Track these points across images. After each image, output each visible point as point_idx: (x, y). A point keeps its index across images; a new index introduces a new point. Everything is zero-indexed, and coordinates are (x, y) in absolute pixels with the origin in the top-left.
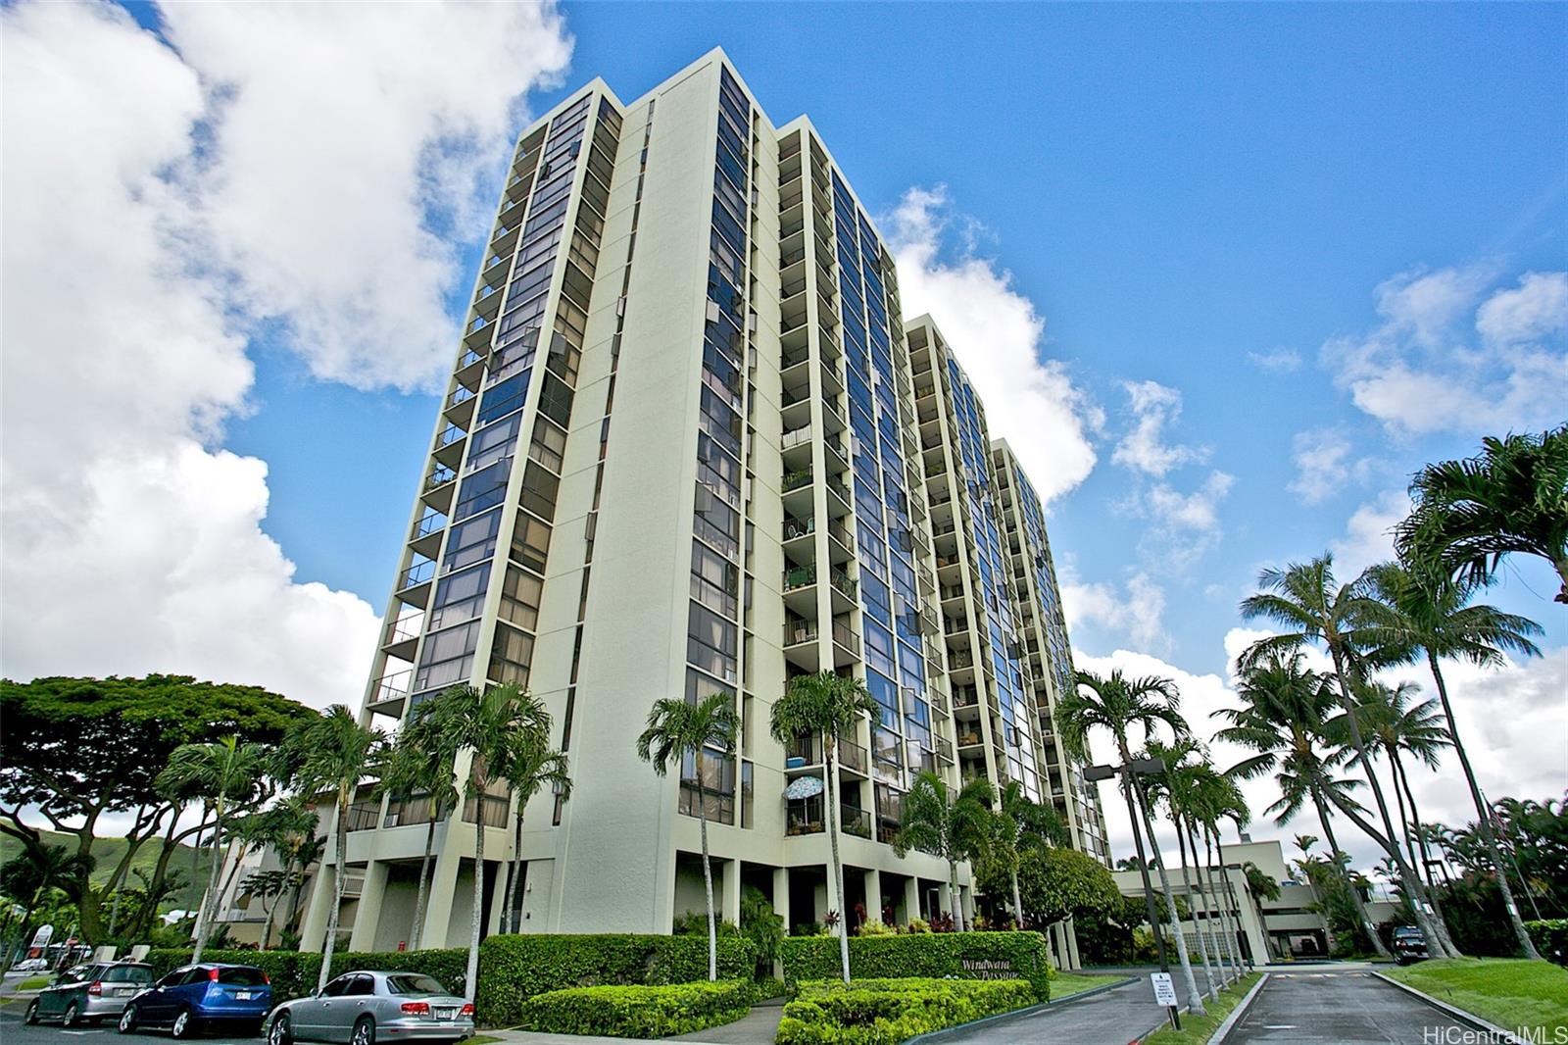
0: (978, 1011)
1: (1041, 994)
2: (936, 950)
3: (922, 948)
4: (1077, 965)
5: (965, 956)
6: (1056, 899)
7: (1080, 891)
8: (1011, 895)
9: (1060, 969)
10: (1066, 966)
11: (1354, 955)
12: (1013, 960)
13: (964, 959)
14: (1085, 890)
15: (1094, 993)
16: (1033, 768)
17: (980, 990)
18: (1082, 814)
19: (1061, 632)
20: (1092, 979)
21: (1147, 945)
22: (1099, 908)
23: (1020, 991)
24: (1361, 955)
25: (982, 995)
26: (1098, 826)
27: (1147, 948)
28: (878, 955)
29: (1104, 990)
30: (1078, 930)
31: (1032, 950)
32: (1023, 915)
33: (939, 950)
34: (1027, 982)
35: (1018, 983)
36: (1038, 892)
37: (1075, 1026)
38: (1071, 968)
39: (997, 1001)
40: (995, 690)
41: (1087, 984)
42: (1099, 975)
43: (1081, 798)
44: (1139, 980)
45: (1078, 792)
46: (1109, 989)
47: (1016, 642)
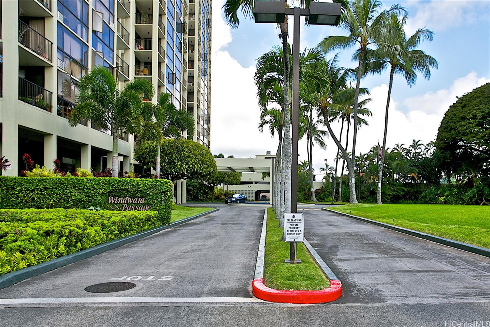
0: (107, 236)
1: (164, 220)
2: (87, 189)
3: (74, 187)
4: (185, 201)
5: (110, 194)
6: (182, 167)
7: (196, 163)
8: (155, 163)
9: (176, 203)
10: (179, 201)
11: (302, 201)
12: (148, 197)
13: (109, 195)
14: (199, 163)
15: (197, 217)
16: (179, 99)
17: (114, 219)
18: (201, 130)
19: (209, 31)
20: (195, 209)
21: (219, 194)
22: (204, 173)
23: (148, 219)
24: (305, 201)
25: (114, 223)
26: (207, 138)
27: (218, 195)
28: (33, 191)
29: (202, 216)
30: (188, 186)
31: (163, 192)
32: (160, 175)
33: (90, 189)
34: (155, 212)
35: (149, 213)
36: (171, 162)
37: (189, 247)
38: (182, 203)
39: (128, 227)
40: (164, 45)
41: (192, 212)
42: (198, 207)
43: (201, 123)
44: (219, 210)
45: (201, 119)
46: (205, 215)
47: (183, 22)
